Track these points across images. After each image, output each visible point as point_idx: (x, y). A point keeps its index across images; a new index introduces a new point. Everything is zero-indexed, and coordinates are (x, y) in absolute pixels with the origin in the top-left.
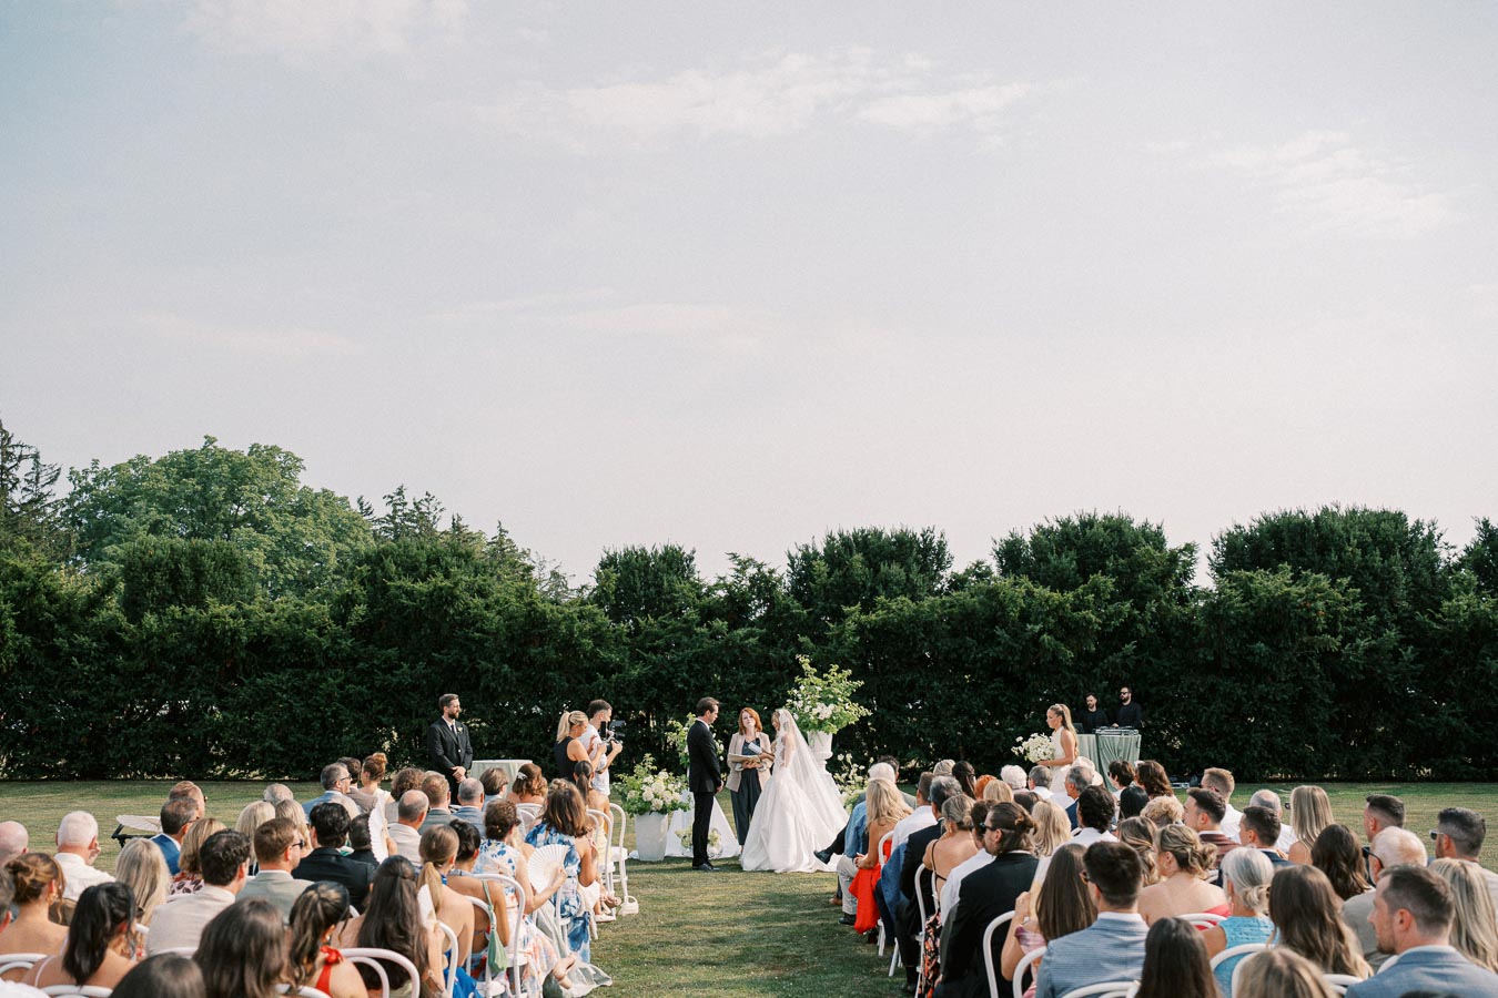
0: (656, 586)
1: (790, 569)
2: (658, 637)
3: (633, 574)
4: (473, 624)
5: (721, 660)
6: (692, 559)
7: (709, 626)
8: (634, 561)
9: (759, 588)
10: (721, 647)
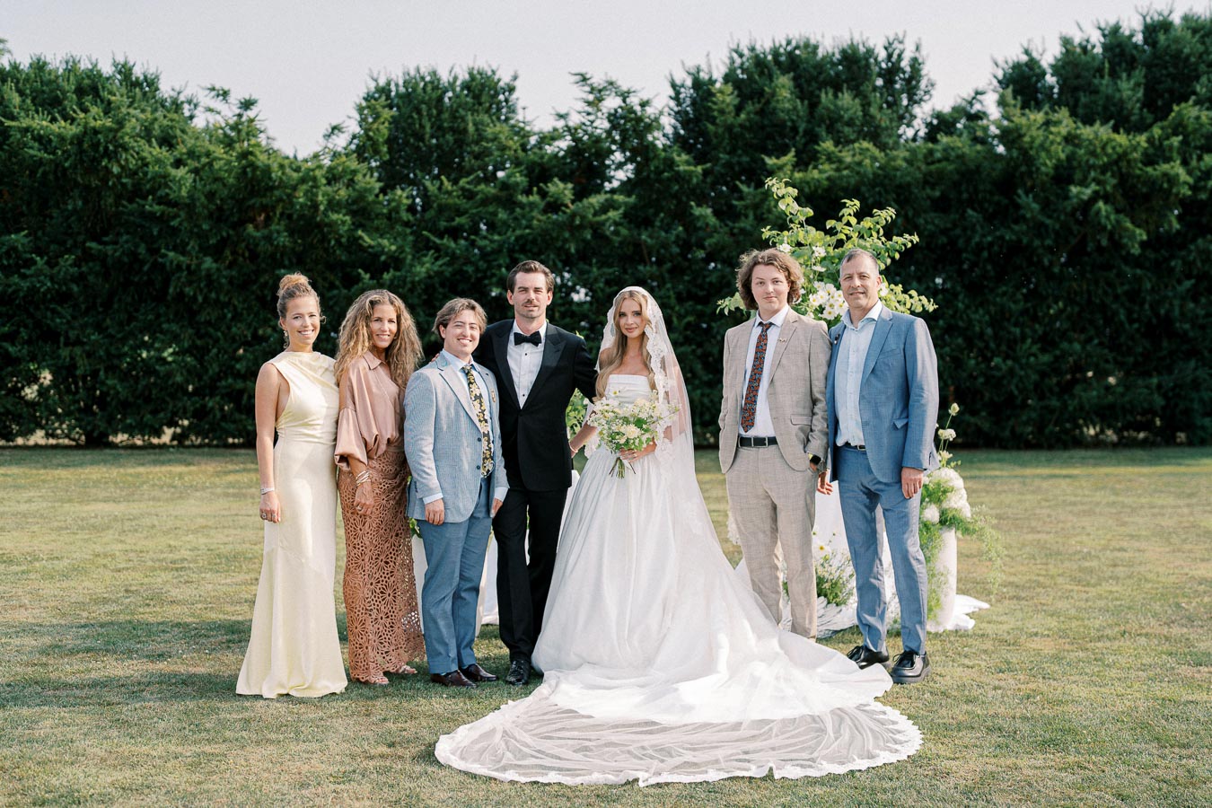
0: (453, 130)
1: (672, 104)
2: (460, 212)
3: (419, 112)
4: (153, 191)
5: (561, 248)
6: (511, 90)
7: (543, 194)
8: (419, 90)
9: (624, 133)
10: (560, 226)
